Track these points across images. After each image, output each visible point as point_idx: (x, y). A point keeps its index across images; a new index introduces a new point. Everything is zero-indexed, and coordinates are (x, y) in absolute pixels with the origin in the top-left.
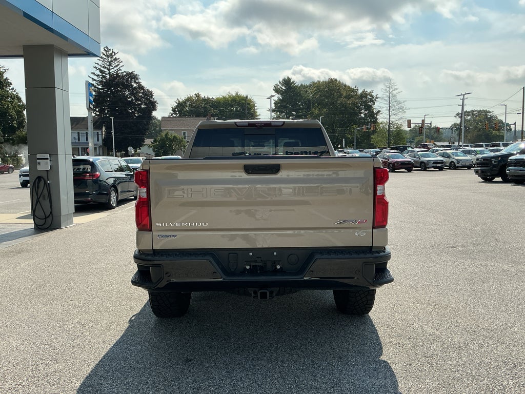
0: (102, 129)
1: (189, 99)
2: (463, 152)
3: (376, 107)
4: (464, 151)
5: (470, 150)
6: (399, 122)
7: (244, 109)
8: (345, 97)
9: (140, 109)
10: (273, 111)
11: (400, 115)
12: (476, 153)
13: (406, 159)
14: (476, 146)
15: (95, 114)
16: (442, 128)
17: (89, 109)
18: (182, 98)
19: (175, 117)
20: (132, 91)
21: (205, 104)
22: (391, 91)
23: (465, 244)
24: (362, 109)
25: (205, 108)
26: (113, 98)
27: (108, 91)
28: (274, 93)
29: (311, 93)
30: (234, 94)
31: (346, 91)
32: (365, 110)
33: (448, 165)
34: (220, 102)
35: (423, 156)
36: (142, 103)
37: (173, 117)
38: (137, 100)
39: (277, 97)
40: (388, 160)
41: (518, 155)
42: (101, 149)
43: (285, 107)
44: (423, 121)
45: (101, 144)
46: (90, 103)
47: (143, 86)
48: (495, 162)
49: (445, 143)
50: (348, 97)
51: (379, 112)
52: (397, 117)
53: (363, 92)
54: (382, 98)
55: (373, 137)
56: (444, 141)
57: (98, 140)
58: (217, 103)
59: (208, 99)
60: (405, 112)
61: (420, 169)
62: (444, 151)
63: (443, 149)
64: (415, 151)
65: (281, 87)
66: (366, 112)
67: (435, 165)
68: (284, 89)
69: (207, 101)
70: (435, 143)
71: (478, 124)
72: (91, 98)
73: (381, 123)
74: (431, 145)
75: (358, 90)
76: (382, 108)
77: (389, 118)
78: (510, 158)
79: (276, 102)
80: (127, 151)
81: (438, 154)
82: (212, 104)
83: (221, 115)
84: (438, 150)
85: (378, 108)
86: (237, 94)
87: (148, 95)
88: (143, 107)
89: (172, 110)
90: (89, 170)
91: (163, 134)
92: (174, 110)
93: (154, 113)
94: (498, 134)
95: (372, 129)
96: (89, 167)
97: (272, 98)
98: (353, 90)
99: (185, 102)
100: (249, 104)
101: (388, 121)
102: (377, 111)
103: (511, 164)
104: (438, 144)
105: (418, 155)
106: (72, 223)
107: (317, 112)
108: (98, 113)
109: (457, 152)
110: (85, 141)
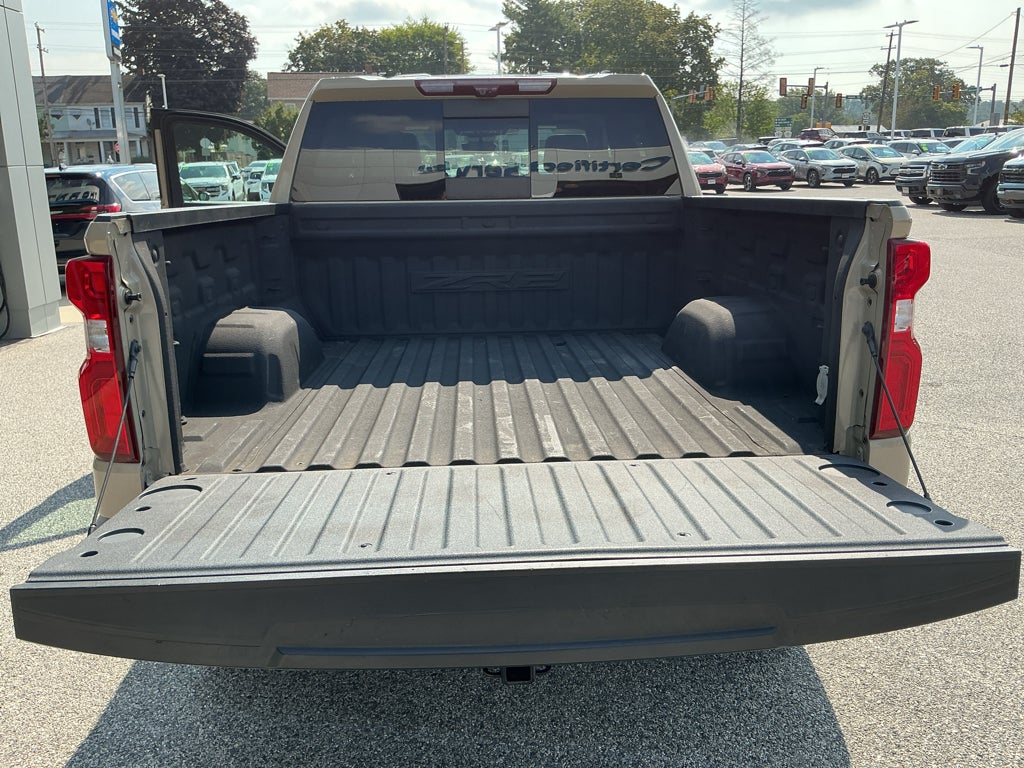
0: (144, 100)
1: (322, 34)
2: (894, 146)
3: (716, 50)
4: (896, 144)
5: (907, 144)
6: (761, 84)
7: (440, 56)
8: (653, 29)
9: (221, 54)
10: (503, 58)
11: (764, 68)
12: (920, 150)
13: (780, 164)
14: (916, 135)
15: (129, 67)
16: (847, 97)
17: (113, 58)
18: (310, 32)
19: (295, 73)
20: (203, 17)
21: (358, 44)
22: (746, 16)
23: (960, 377)
24: (685, 54)
25: (358, 52)
26: (162, 34)
27: (151, 18)
28: (503, 18)
29: (582, 20)
30: (420, 22)
31: (654, 14)
32: (694, 58)
33: (863, 174)
34: (389, 40)
35: (815, 156)
36: (225, 42)
37: (293, 73)
38: (214, 36)
39: (511, 28)
40: (744, 166)
41: (1020, 157)
42: (145, 144)
43: (529, 51)
44: (812, 81)
45: (145, 134)
46: (114, 43)
47: (224, 6)
48: (972, 171)
49: (852, 127)
50: (660, 29)
51: (721, 61)
52: (756, 72)
53: (690, 17)
54: (729, 32)
55: (707, 114)
56: (846, 124)
57: (137, 125)
58: (383, 41)
59: (365, 32)
60: (773, 62)
61: (807, 183)
62: (856, 145)
63: (852, 140)
64: (794, 146)
65: (517, 6)
66: (695, 62)
67: (839, 175)
68: (524, 11)
69: (362, 37)
70: (833, 127)
71: (914, 87)
72: (114, 33)
73: (725, 86)
74: (824, 133)
75: (678, 13)
76: (728, 53)
77: (742, 75)
78: (1007, 163)
79: (509, 38)
80: (199, 148)
81: (843, 151)
82: (373, 42)
83: (393, 67)
84: (841, 144)
85: (719, 52)
86: (425, 20)
87: (237, 24)
88: (227, 51)
89: (290, 58)
90: (97, 198)
91: (273, 111)
92: (292, 57)
93: (252, 65)
94: (953, 109)
95: (707, 98)
96: (97, 190)
97: (502, 29)
98: (668, 14)
99: (316, 39)
100: (451, 44)
101: (739, 81)
102: (718, 58)
103: (1010, 176)
104: (837, 129)
105: (804, 154)
106: (57, 322)
107: (594, 60)
108: (135, 67)
109: (882, 149)
110: (112, 128)
